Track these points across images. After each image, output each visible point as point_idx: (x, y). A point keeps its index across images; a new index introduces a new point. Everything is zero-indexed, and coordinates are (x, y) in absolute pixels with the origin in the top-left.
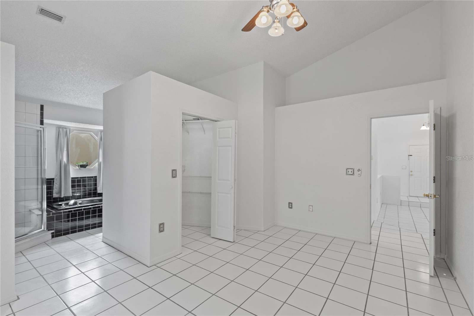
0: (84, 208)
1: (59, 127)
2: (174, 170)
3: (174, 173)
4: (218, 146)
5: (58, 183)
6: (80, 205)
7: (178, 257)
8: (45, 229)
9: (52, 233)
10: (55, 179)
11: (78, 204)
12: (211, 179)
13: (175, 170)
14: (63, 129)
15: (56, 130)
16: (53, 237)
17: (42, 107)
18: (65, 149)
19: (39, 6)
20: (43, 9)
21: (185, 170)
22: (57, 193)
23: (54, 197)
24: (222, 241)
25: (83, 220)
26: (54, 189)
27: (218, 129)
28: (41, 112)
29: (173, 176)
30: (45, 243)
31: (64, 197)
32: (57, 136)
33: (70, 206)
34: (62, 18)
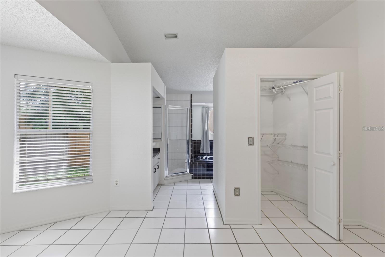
0: (210, 162)
1: (203, 107)
2: (250, 138)
3: (251, 141)
4: (316, 110)
5: (203, 144)
6: (208, 160)
7: (255, 227)
8: (189, 172)
9: (192, 175)
10: (201, 141)
11: (208, 159)
12: (307, 150)
13: (252, 138)
14: (205, 108)
15: (202, 109)
16: (192, 178)
17: (191, 95)
18: (206, 121)
19: (164, 34)
20: (167, 35)
21: (286, 138)
22: (202, 150)
23: (201, 152)
24: (321, 231)
25: (209, 171)
26: (201, 147)
27: (315, 89)
28: (191, 99)
29: (250, 144)
30: (187, 181)
31: (205, 153)
32: (202, 113)
33: (204, 159)
34: (176, 35)
